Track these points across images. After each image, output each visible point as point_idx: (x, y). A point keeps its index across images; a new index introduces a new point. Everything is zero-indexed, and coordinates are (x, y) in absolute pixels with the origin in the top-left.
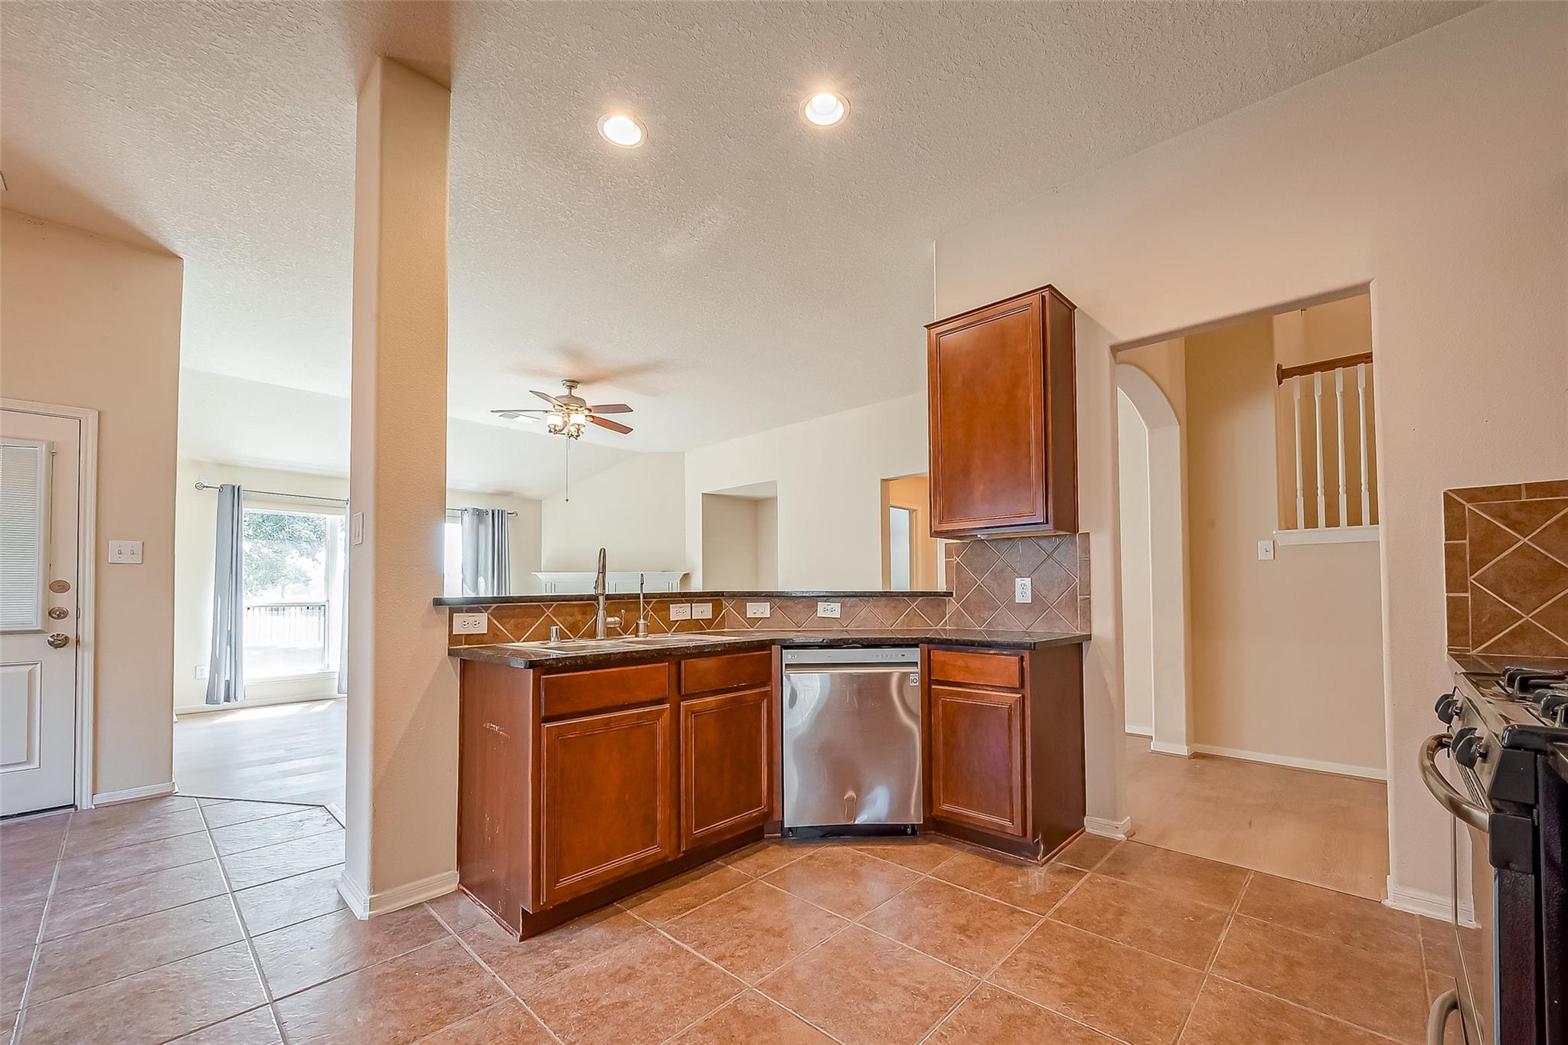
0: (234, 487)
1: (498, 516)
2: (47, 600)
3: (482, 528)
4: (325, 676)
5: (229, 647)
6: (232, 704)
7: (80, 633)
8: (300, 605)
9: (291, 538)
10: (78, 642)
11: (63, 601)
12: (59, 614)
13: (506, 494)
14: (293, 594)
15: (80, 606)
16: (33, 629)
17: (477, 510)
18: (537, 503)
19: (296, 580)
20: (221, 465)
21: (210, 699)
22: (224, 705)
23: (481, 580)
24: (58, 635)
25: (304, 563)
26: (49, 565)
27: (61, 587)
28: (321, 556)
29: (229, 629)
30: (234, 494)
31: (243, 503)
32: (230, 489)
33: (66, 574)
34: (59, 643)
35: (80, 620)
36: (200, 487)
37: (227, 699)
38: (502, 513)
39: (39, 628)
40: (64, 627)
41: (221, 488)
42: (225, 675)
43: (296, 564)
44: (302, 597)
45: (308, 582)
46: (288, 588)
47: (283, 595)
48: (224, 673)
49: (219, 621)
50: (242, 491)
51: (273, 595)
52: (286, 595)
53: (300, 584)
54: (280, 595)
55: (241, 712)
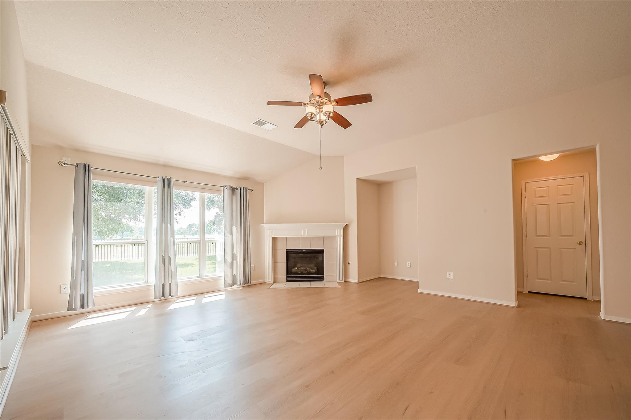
0: (85, 165)
1: (243, 192)
3: (234, 197)
4: (146, 289)
5: (83, 271)
6: (86, 310)
8: (130, 243)
13: (245, 179)
17: (232, 187)
18: (261, 185)
19: (127, 231)
20: (77, 151)
21: (70, 308)
22: (82, 310)
23: (234, 228)
25: (132, 223)
29: (83, 259)
30: (85, 170)
31: (91, 176)
32: (82, 166)
36: (62, 164)
37: (82, 306)
38: (245, 189)
41: (77, 165)
42: (80, 291)
43: (127, 222)
44: (131, 239)
45: (133, 231)
46: (124, 235)
47: (122, 237)
48: (80, 288)
49: (75, 255)
50: (91, 169)
51: (116, 237)
52: (123, 237)
53: (129, 233)
54: (121, 237)
55: (92, 316)
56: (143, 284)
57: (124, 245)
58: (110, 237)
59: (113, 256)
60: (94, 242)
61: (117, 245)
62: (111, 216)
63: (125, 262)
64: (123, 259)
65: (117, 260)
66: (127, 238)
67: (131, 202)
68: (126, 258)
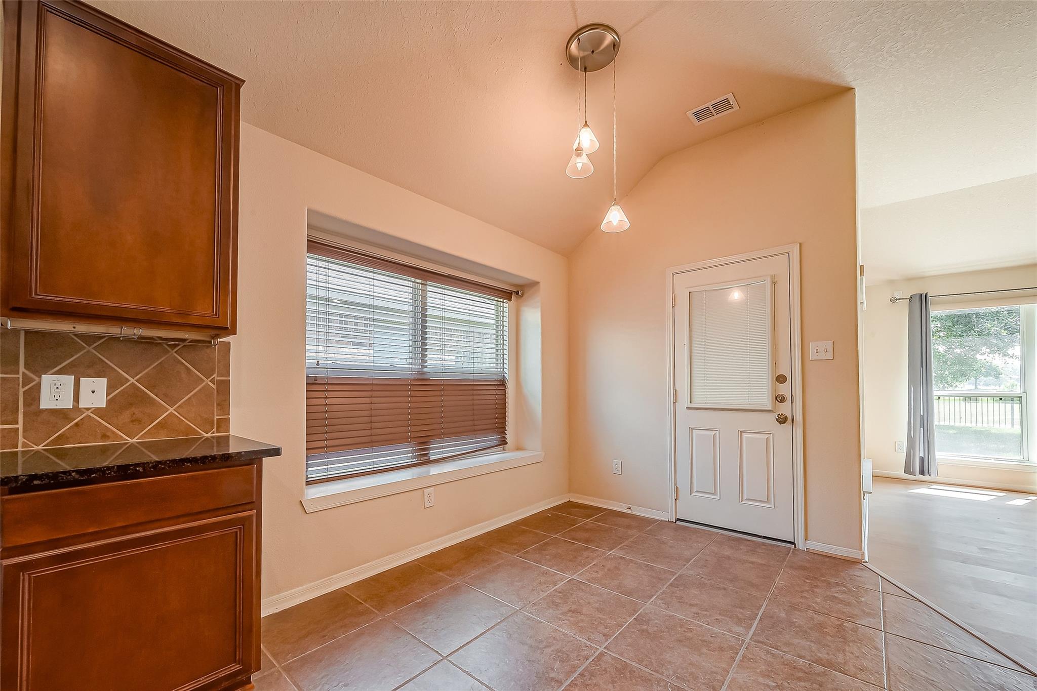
0: (921, 295)
2: (774, 389)
5: (922, 429)
6: (926, 478)
7: (794, 414)
8: (993, 396)
9: (980, 334)
10: (793, 420)
11: (784, 389)
12: (781, 399)
14: (987, 386)
15: (793, 394)
16: (766, 409)
19: (987, 375)
20: (910, 279)
21: (907, 471)
22: (921, 477)
24: (782, 414)
25: (997, 361)
26: (775, 364)
27: (781, 379)
28: (1017, 350)
29: (922, 414)
30: (922, 301)
31: (930, 307)
32: (918, 298)
33: (784, 371)
34: (782, 420)
35: (794, 404)
36: (894, 300)
37: (922, 473)
39: (770, 409)
40: (785, 408)
41: (912, 298)
42: (920, 453)
43: (987, 360)
44: (994, 389)
45: (1000, 376)
46: (981, 381)
47: (976, 387)
48: (918, 451)
49: (912, 407)
50: (929, 298)
51: (966, 387)
52: (978, 387)
53: (991, 378)
54: (973, 387)
55: (935, 486)
56: (1019, 461)
57: (980, 398)
58: (954, 385)
59: (960, 418)
60: (936, 393)
61: (968, 398)
62: (955, 351)
63: (984, 429)
64: (979, 425)
65: (968, 424)
66: (988, 388)
67: (993, 328)
68: (985, 425)
